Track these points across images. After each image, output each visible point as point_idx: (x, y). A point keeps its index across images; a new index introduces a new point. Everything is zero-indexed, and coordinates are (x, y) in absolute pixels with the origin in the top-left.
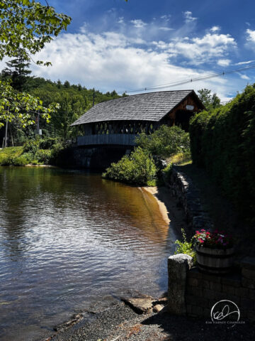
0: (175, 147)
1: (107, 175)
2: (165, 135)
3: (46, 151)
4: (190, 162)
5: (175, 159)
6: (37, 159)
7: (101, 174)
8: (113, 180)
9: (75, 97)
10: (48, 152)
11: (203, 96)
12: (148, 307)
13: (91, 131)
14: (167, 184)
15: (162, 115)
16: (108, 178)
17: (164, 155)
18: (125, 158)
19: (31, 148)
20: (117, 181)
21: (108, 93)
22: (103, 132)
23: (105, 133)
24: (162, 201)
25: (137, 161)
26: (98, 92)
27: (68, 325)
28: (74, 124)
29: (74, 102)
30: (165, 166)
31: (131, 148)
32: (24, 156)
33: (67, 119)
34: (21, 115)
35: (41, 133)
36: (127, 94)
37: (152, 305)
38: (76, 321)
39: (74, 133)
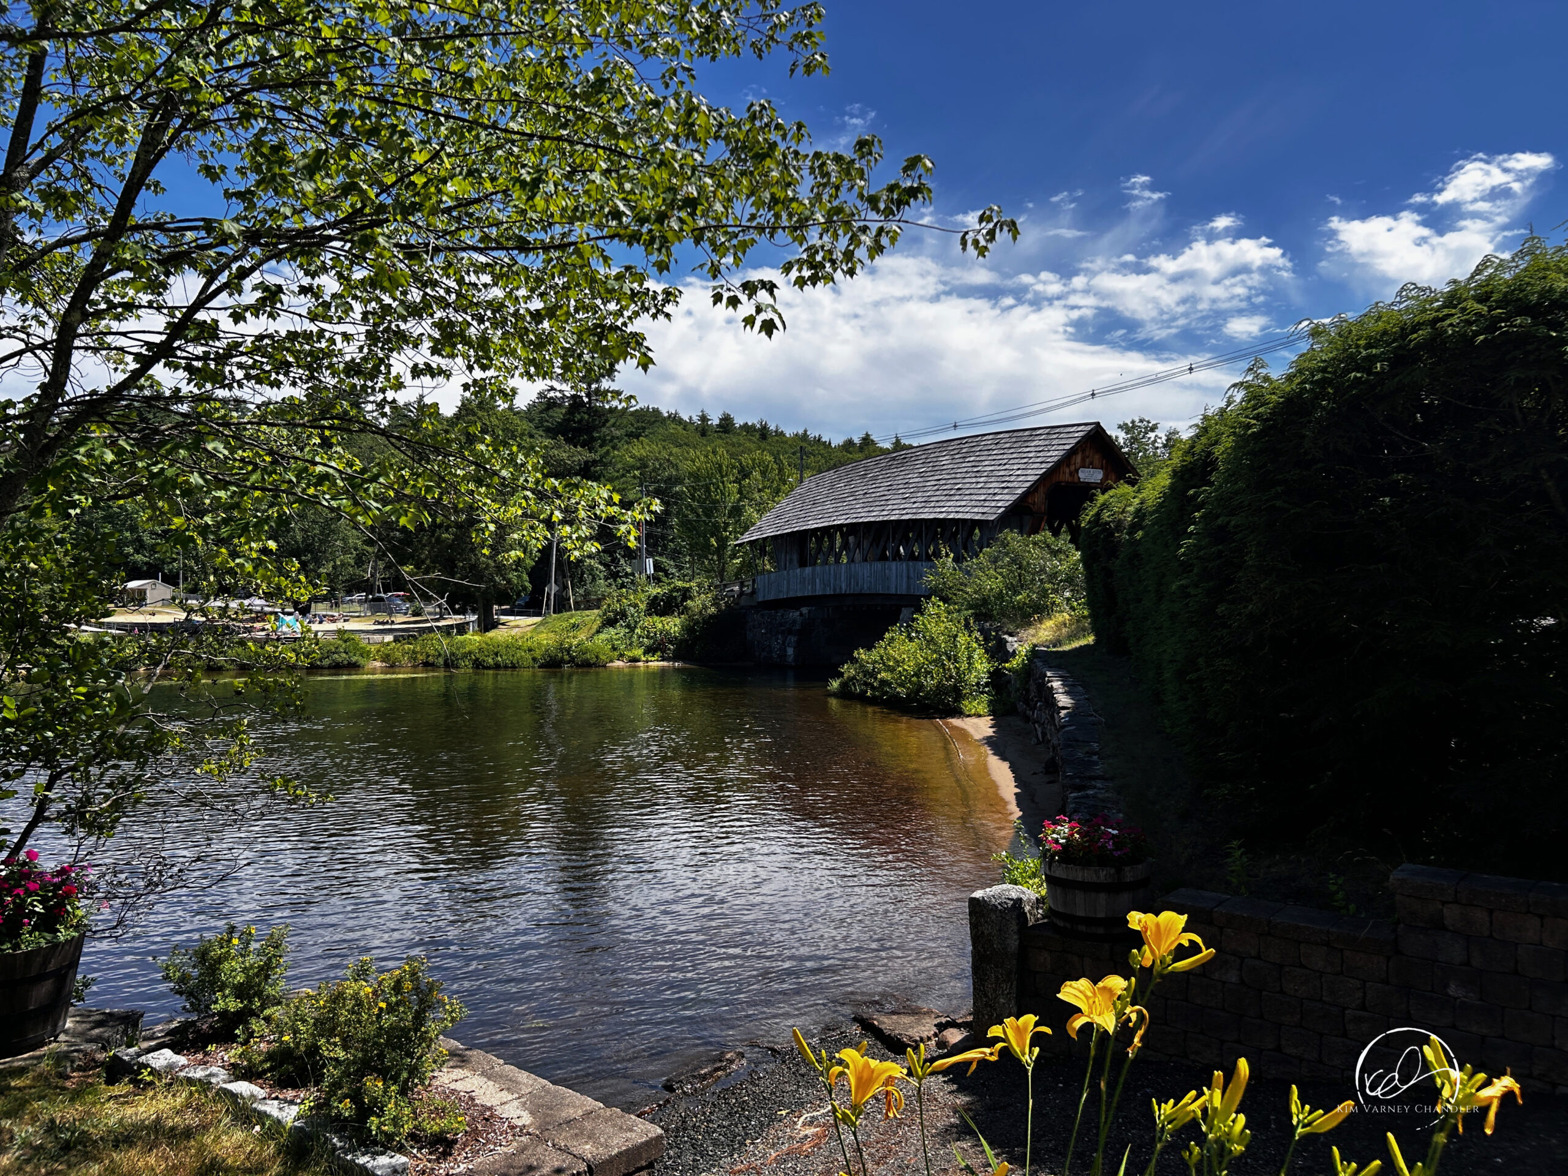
0: (1044, 594)
1: (844, 685)
2: (1014, 561)
3: (665, 619)
4: (1090, 639)
5: (1044, 632)
6: (641, 644)
7: (826, 683)
8: (862, 698)
9: (746, 460)
10: (673, 625)
11: (1134, 440)
12: (925, 1035)
13: (795, 557)
14: (1021, 706)
15: (1006, 500)
16: (845, 694)
17: (1012, 620)
18: (894, 633)
19: (623, 614)
20: (873, 701)
21: (849, 443)
22: (832, 559)
23: (837, 561)
24: (1004, 758)
25: (931, 641)
26: (818, 440)
27: (704, 1077)
28: (746, 538)
29: (745, 473)
30: (1014, 654)
31: (915, 603)
32: (602, 636)
33: (727, 525)
34: (568, 529)
35: (650, 570)
36: (905, 441)
37: (935, 1029)
38: (724, 1069)
39: (748, 566)
